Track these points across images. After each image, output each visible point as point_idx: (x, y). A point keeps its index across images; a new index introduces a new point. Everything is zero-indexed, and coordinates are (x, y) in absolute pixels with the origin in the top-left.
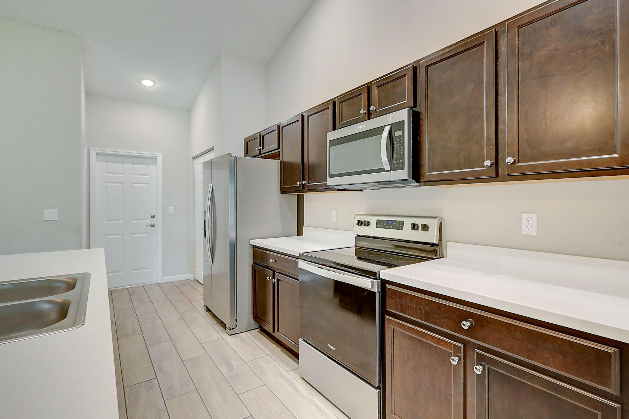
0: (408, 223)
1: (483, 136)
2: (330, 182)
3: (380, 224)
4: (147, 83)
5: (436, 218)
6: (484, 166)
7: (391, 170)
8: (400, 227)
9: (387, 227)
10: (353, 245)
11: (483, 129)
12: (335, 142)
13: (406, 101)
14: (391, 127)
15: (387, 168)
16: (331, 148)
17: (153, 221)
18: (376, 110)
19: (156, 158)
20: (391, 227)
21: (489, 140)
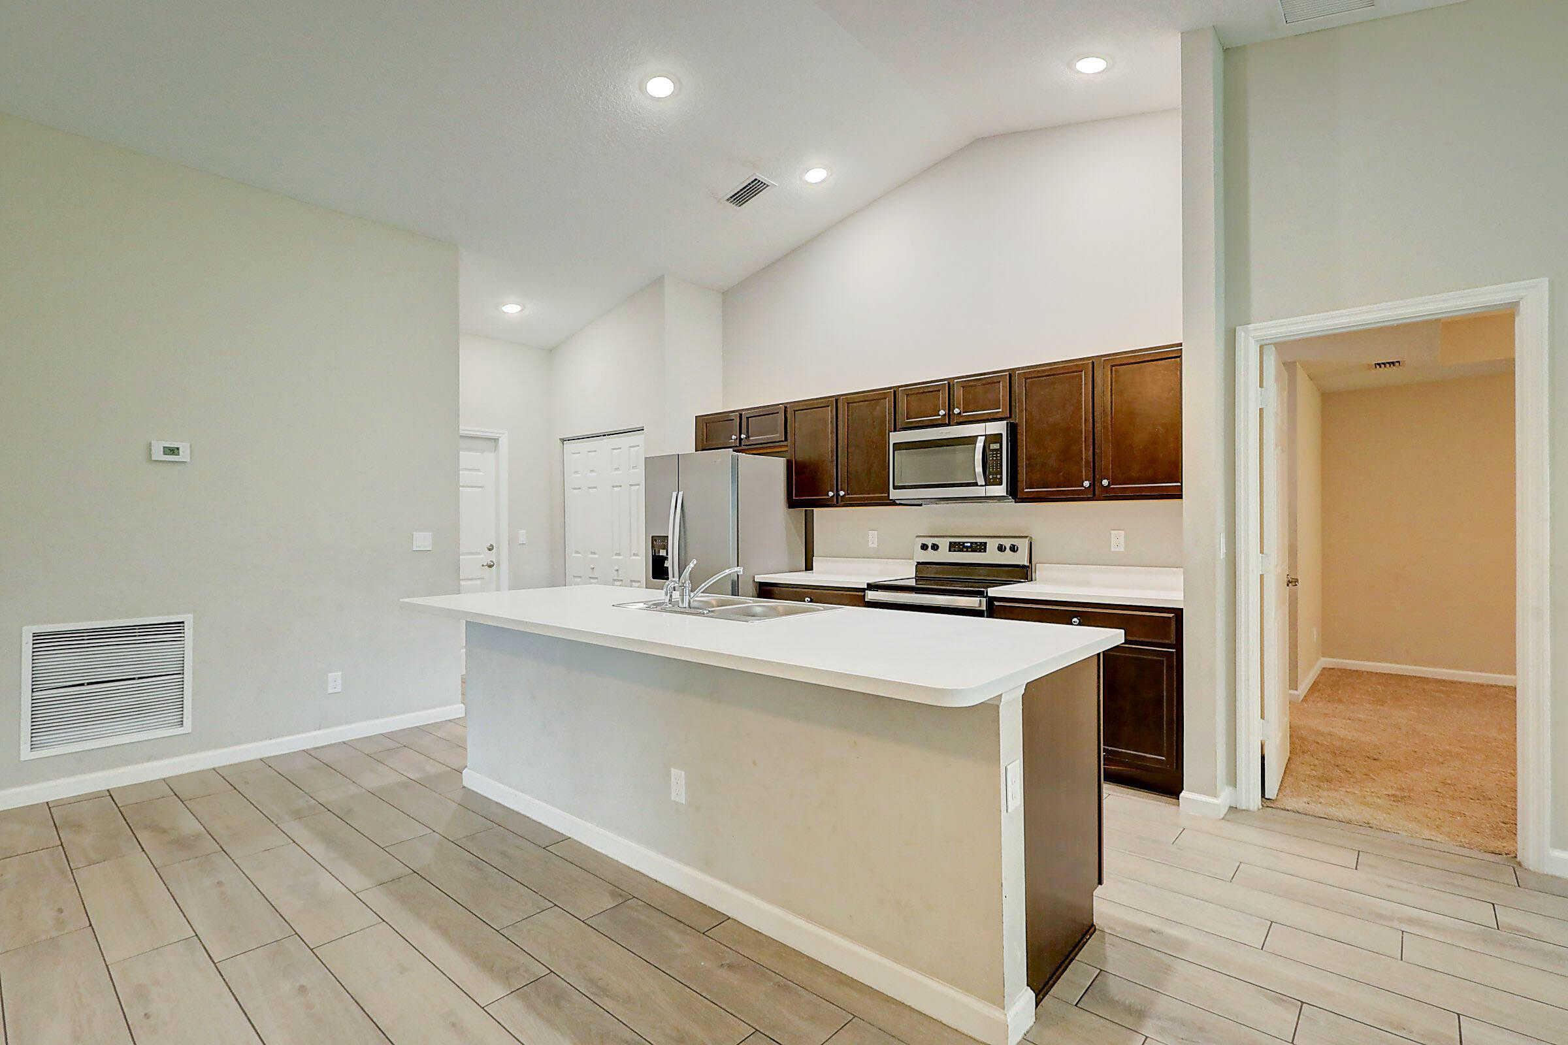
0: (992, 545)
1: (1082, 459)
2: (894, 494)
3: (954, 547)
4: (512, 309)
5: (1026, 537)
6: (1083, 486)
7: (986, 485)
8: (982, 549)
9: (965, 550)
10: (914, 576)
11: (1082, 451)
12: (903, 446)
13: (1000, 410)
14: (986, 438)
15: (981, 481)
16: (896, 452)
17: (491, 557)
18: (960, 413)
19: (498, 439)
20: (970, 550)
21: (1087, 462)
